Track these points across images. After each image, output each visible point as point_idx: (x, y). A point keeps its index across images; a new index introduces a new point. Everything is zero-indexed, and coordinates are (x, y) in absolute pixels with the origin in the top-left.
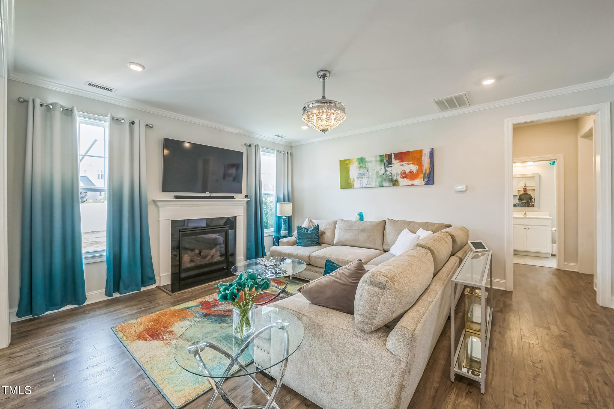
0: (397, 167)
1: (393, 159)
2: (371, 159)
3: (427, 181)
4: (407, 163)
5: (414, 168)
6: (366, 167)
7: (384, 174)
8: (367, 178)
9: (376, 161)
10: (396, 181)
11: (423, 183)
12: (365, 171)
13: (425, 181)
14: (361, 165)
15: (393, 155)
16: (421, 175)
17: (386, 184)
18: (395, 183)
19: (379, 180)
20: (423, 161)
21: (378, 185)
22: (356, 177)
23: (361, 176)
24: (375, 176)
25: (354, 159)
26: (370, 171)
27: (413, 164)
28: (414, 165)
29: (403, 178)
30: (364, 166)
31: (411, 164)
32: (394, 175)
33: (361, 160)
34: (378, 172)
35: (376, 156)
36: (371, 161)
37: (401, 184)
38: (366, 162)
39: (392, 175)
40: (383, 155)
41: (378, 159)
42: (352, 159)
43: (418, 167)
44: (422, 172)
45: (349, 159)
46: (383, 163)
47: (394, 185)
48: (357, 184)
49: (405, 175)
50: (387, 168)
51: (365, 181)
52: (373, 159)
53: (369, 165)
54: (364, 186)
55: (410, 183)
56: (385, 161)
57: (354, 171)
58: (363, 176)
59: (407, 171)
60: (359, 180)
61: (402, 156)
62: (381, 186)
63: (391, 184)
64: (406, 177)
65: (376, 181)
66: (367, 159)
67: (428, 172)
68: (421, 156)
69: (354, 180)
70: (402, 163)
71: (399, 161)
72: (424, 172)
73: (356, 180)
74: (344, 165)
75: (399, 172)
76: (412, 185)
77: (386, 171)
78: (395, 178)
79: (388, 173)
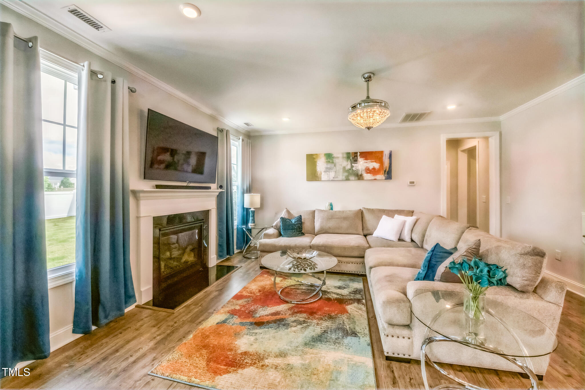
0: (361, 164)
1: (359, 157)
2: (338, 156)
3: (387, 177)
4: (370, 161)
5: (376, 165)
6: (333, 162)
7: (350, 169)
8: (334, 172)
9: (343, 157)
10: (361, 175)
11: (384, 178)
12: (333, 165)
13: (386, 177)
14: (329, 160)
15: (359, 154)
16: (382, 172)
17: (352, 178)
18: (360, 177)
19: (346, 174)
20: (384, 161)
21: (344, 178)
22: (323, 171)
23: (328, 170)
24: (342, 170)
25: (322, 154)
26: (337, 165)
27: (375, 162)
28: (377, 163)
29: (367, 173)
30: (331, 161)
31: (374, 162)
32: (359, 170)
33: (329, 157)
34: (344, 168)
35: (343, 153)
36: (338, 158)
37: (365, 179)
38: (333, 158)
39: (358, 170)
40: (349, 153)
41: (345, 156)
42: (320, 154)
43: (379, 164)
44: (383, 169)
45: (317, 154)
46: (349, 160)
47: (359, 179)
48: (324, 177)
49: (368, 171)
50: (353, 165)
51: (332, 174)
52: (340, 156)
53: (336, 161)
54: (332, 179)
55: (373, 178)
56: (351, 158)
57: (321, 165)
58: (330, 171)
59: (371, 168)
60: (326, 174)
61: (366, 155)
62: (347, 179)
63: (357, 178)
64: (369, 173)
65: (343, 175)
66: (335, 155)
67: (387, 169)
68: (382, 156)
69: (321, 174)
70: (366, 161)
71: (364, 159)
72: (384, 169)
73: (323, 173)
74: (311, 159)
75: (364, 168)
76: (375, 179)
77: (352, 167)
78: (360, 173)
79: (354, 169)
